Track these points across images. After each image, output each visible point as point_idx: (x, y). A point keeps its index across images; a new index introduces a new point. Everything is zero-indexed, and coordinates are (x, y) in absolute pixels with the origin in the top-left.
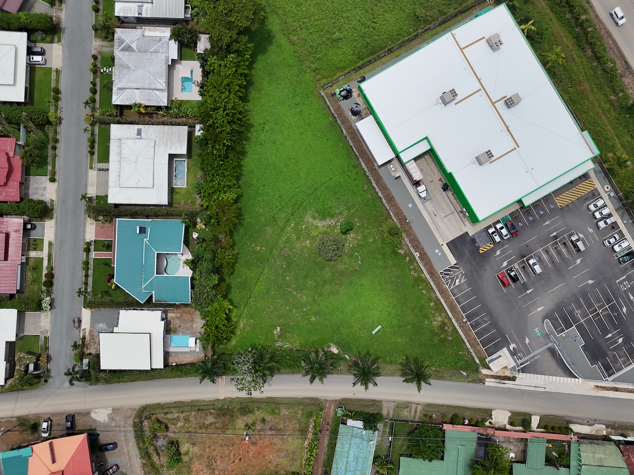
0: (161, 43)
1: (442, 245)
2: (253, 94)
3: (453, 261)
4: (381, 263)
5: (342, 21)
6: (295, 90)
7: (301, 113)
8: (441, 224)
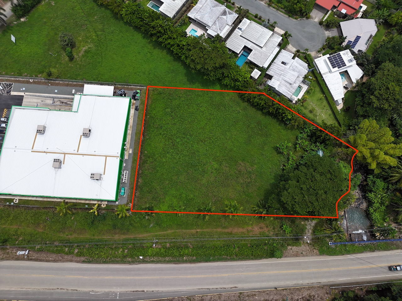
0: (219, 29)
1: (25, 93)
2: (169, 58)
3: (13, 93)
4: (43, 63)
5: (175, 120)
6: (157, 77)
7: (144, 73)
8: (35, 100)
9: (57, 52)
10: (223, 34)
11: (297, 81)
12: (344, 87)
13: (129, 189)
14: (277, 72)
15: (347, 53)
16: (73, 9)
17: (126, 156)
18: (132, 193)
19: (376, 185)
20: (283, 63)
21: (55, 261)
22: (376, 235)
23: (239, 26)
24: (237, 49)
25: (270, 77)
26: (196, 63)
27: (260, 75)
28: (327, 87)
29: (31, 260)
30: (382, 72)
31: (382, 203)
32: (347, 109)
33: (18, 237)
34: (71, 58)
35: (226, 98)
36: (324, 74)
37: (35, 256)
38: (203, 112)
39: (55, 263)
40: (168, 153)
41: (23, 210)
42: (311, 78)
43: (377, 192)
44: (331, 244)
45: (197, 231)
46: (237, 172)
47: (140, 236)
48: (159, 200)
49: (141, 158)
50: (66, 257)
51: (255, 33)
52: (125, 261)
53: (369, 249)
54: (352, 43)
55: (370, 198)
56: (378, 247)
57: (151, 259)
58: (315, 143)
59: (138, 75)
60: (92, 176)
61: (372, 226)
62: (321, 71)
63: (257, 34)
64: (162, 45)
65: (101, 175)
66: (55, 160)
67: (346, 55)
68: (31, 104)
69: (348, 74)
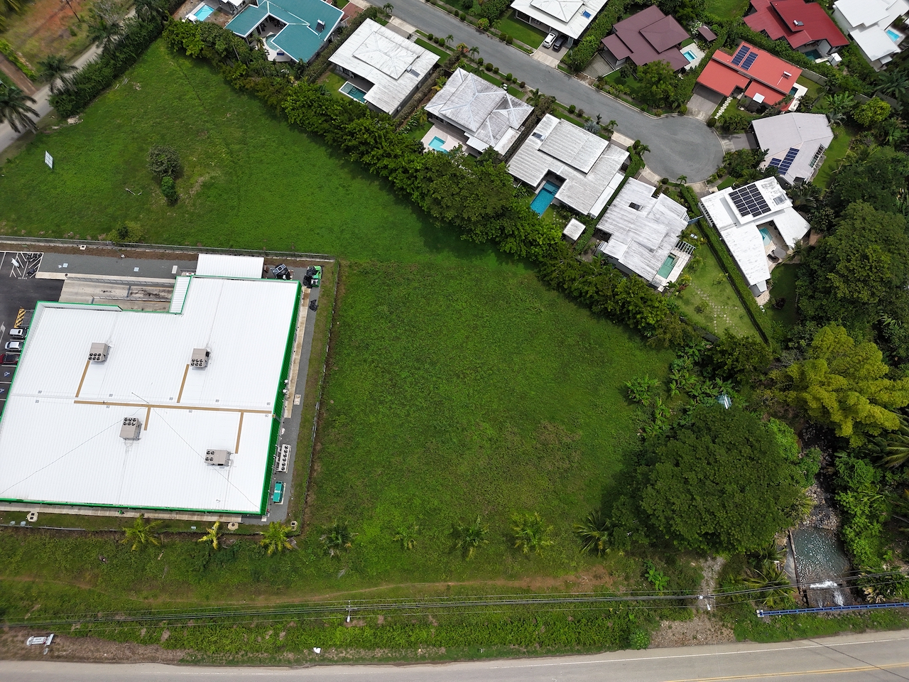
0: (492, 136)
1: (66, 275)
2: (385, 197)
3: (40, 275)
4: (110, 210)
5: (399, 331)
6: (358, 239)
7: (331, 230)
8: (89, 290)
9: (143, 188)
10: (501, 147)
11: (665, 245)
12: (769, 256)
13: (292, 487)
14: (620, 225)
15: (771, 184)
16: (180, 99)
17: (286, 411)
18: (297, 497)
19: (856, 474)
20: (633, 205)
21: (115, 660)
22: (866, 593)
23: (535, 131)
24: (532, 177)
25: (606, 236)
26: (445, 206)
27: (583, 233)
28: (732, 256)
29: (58, 658)
30: (850, 223)
31: (872, 517)
32: (779, 304)
33: (30, 603)
34: (173, 200)
35: (511, 281)
36: (724, 228)
37: (69, 647)
38: (459, 312)
39: (115, 665)
40: (381, 403)
41: (47, 539)
42: (696, 237)
43: (859, 490)
44: (761, 613)
45: (448, 586)
46: (538, 446)
47: (315, 599)
48: (361, 513)
49: (320, 415)
50: (141, 650)
51: (570, 143)
52: (280, 660)
53: (851, 626)
54: (781, 163)
55: (844, 504)
56: (873, 621)
57: (341, 655)
58: (712, 378)
59: (318, 234)
60: (210, 457)
61: (854, 571)
62: (716, 223)
63: (574, 145)
64: (371, 171)
65: (229, 453)
66: (128, 422)
67: (768, 189)
68: (80, 297)
69: (776, 228)
